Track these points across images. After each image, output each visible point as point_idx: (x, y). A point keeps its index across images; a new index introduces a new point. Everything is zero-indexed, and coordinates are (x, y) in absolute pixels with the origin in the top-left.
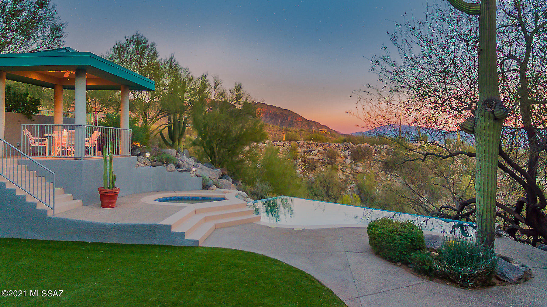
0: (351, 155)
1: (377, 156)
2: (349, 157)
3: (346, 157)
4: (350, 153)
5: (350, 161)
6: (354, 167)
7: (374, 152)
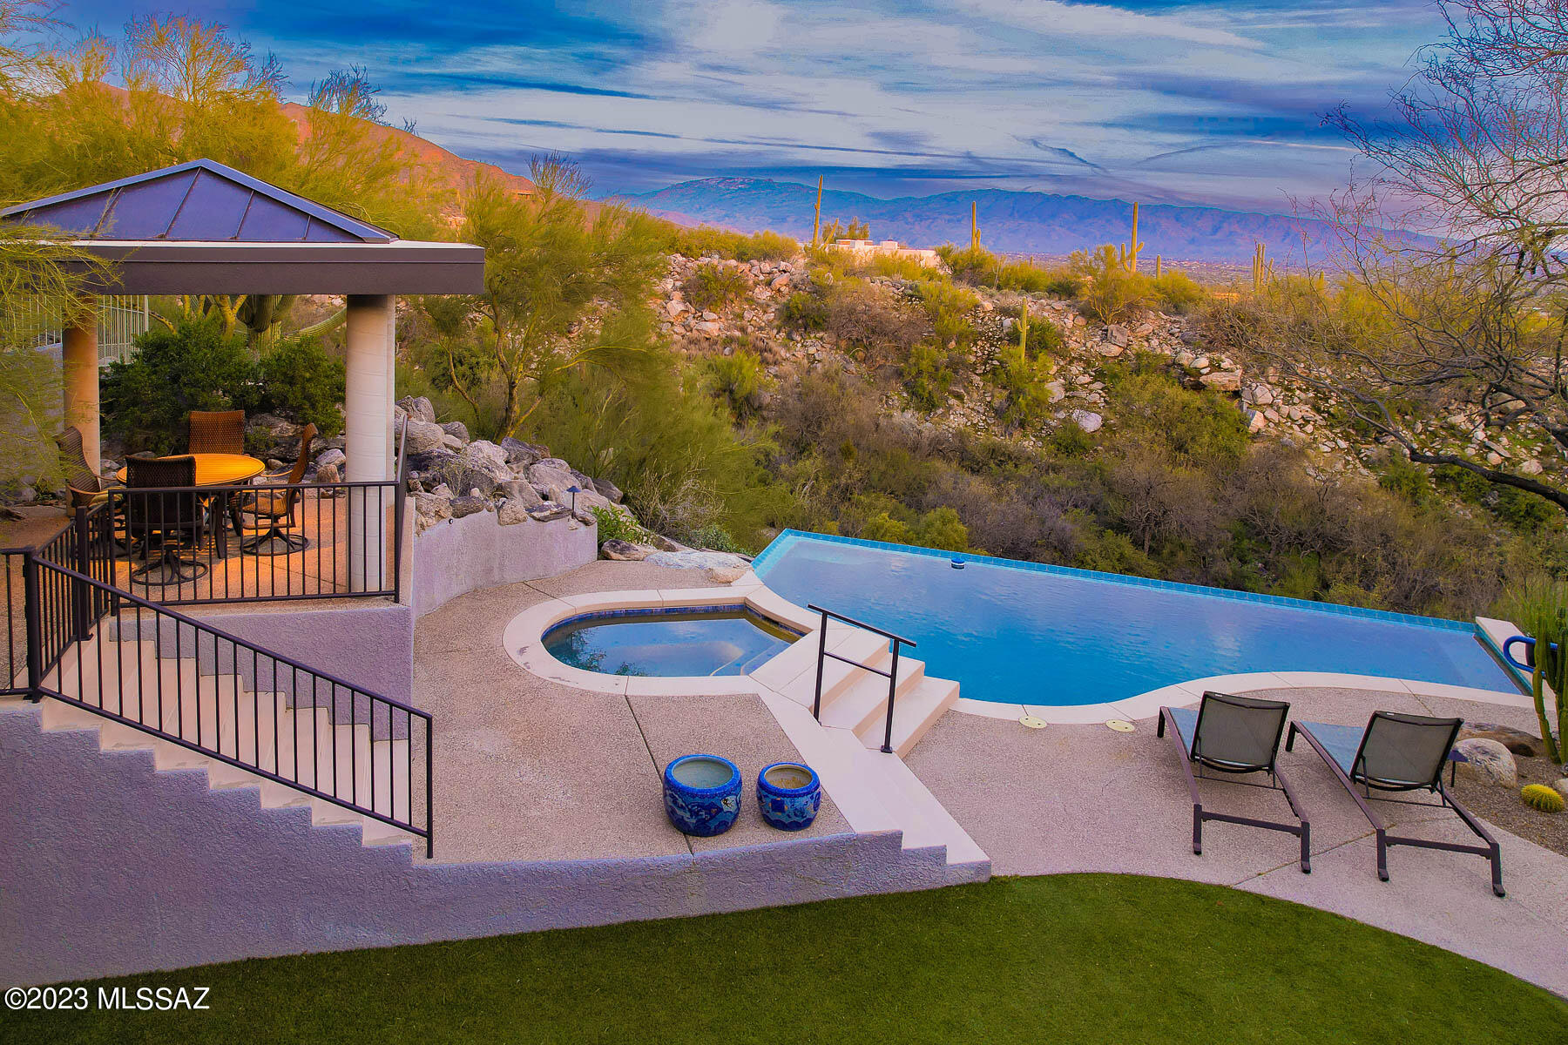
0: (682, 289)
1: (763, 294)
2: (678, 295)
3: (668, 297)
4: (678, 284)
5: (681, 307)
6: (693, 322)
7: (751, 282)
